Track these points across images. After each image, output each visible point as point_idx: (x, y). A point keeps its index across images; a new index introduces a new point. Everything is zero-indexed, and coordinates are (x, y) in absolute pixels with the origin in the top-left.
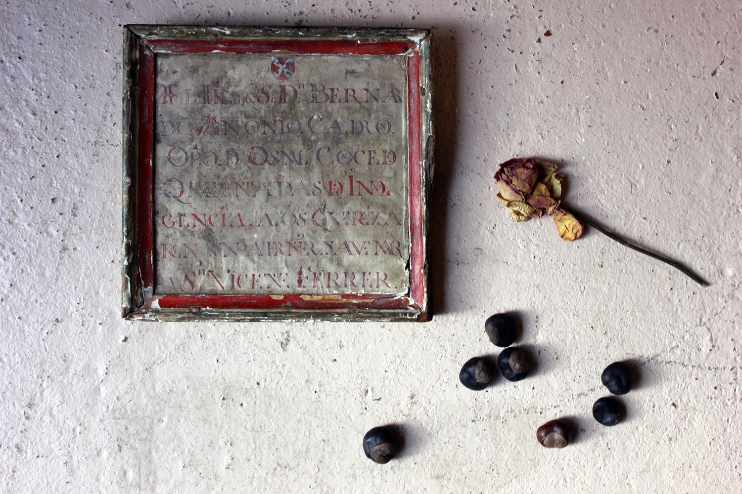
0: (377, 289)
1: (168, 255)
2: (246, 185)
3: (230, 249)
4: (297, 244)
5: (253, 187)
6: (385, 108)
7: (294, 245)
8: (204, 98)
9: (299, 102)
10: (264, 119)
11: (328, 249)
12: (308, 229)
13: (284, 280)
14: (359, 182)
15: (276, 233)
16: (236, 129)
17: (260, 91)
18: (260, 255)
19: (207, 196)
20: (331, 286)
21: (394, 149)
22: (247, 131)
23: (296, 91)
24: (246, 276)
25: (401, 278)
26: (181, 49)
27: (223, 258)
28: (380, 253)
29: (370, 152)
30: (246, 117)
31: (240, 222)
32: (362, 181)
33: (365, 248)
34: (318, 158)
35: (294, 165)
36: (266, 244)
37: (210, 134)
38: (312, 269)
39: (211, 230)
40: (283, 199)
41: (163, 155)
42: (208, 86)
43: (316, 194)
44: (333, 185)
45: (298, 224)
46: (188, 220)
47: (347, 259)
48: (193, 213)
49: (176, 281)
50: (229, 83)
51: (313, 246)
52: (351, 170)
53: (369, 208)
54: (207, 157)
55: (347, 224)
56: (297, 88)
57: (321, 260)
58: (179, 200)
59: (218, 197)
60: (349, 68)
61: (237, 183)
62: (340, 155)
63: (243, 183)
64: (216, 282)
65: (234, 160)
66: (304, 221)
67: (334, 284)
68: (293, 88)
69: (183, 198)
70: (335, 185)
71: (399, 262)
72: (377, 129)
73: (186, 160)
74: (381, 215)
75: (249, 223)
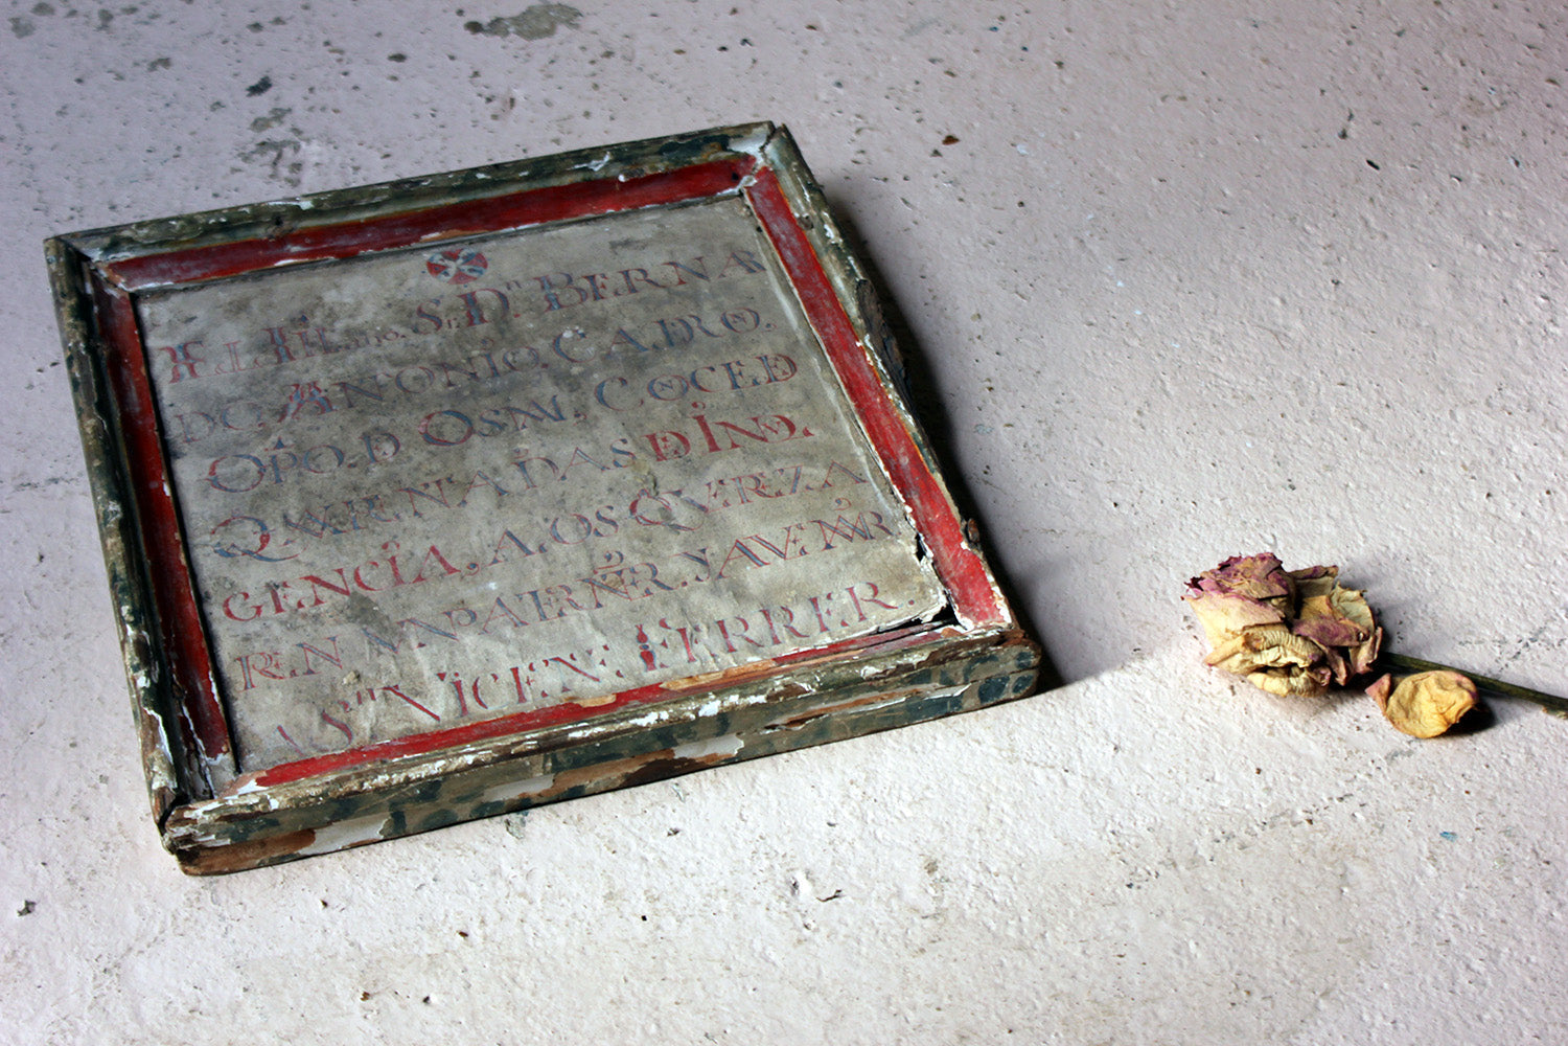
0: (862, 623)
1: (256, 677)
2: (433, 488)
3: (430, 628)
4: (612, 577)
5: (455, 487)
6: (729, 288)
7: (604, 581)
8: (277, 352)
9: (517, 316)
10: (439, 360)
11: (698, 567)
12: (628, 537)
13: (603, 663)
14: (724, 424)
15: (546, 568)
16: (375, 391)
17: (415, 315)
18: (519, 624)
19: (336, 531)
20: (736, 647)
21: (782, 349)
22: (405, 390)
23: (502, 297)
24: (495, 677)
25: (916, 579)
26: (196, 273)
27: (417, 650)
28: (838, 542)
29: (728, 367)
30: (395, 364)
31: (441, 566)
32: (730, 421)
33: (794, 542)
34: (601, 400)
35: (546, 423)
36: (528, 598)
37: (310, 413)
38: (669, 623)
39: (365, 599)
40: (541, 493)
41: (195, 477)
42: (280, 329)
43: (621, 463)
44: (659, 441)
45: (598, 534)
46: (300, 592)
47: (754, 578)
48: (306, 572)
49: (295, 731)
50: (332, 315)
51: (655, 573)
52: (695, 405)
53: (769, 463)
54: (314, 459)
55: (726, 504)
56: (504, 290)
57: (687, 597)
58: (261, 558)
59: (367, 527)
60: (616, 238)
61: (408, 490)
62: (657, 387)
63: (427, 485)
64: (414, 708)
65: (389, 448)
66: (613, 523)
67: (744, 642)
68: (494, 291)
69: (271, 549)
70: (664, 439)
71: (895, 550)
72: (727, 324)
73: (261, 474)
74: (805, 470)
75: (466, 562)
